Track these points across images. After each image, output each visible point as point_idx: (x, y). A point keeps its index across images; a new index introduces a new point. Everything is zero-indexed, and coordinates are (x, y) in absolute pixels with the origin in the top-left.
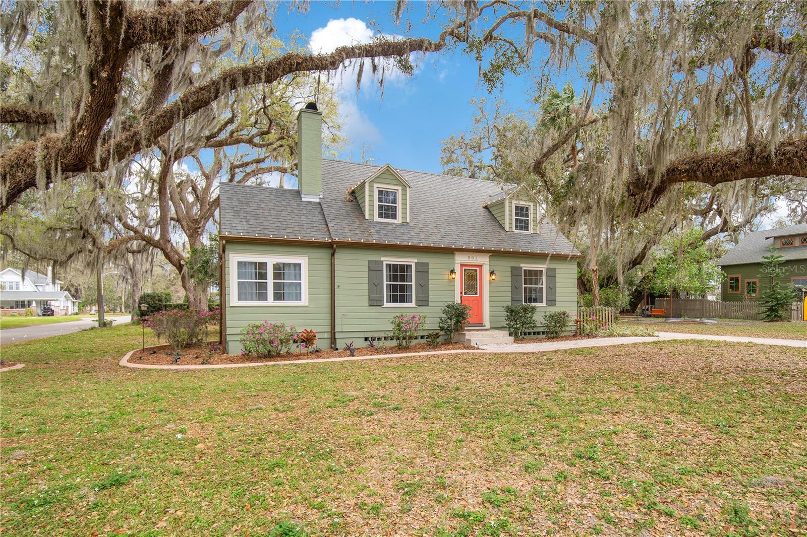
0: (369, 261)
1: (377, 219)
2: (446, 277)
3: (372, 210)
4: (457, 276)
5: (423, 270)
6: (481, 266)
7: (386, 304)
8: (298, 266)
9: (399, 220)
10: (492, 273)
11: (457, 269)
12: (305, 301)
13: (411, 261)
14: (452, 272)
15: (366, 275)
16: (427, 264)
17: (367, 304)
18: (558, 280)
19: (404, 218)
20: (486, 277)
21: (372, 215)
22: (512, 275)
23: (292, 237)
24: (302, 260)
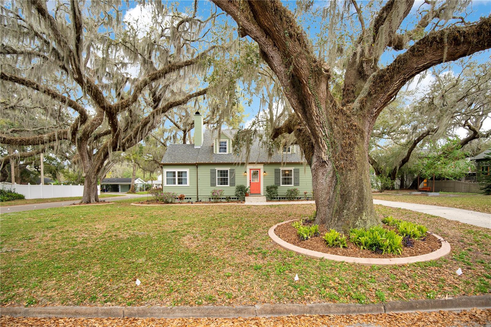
0: (211, 170)
1: (218, 153)
2: (243, 174)
3: (216, 150)
4: (248, 174)
5: (232, 172)
6: (260, 169)
7: (217, 185)
8: (186, 172)
9: (227, 153)
10: (265, 172)
11: (248, 171)
12: (188, 184)
13: (228, 168)
14: (246, 172)
15: (210, 175)
16: (234, 170)
17: (210, 185)
18: (300, 174)
19: (229, 151)
20: (262, 174)
21: (216, 152)
22: (275, 173)
23: (183, 162)
24: (187, 170)
